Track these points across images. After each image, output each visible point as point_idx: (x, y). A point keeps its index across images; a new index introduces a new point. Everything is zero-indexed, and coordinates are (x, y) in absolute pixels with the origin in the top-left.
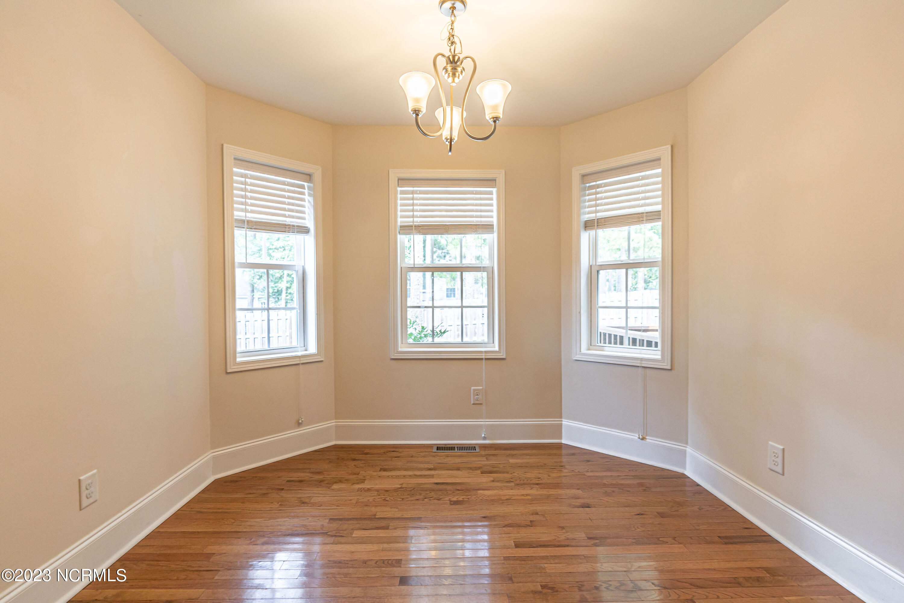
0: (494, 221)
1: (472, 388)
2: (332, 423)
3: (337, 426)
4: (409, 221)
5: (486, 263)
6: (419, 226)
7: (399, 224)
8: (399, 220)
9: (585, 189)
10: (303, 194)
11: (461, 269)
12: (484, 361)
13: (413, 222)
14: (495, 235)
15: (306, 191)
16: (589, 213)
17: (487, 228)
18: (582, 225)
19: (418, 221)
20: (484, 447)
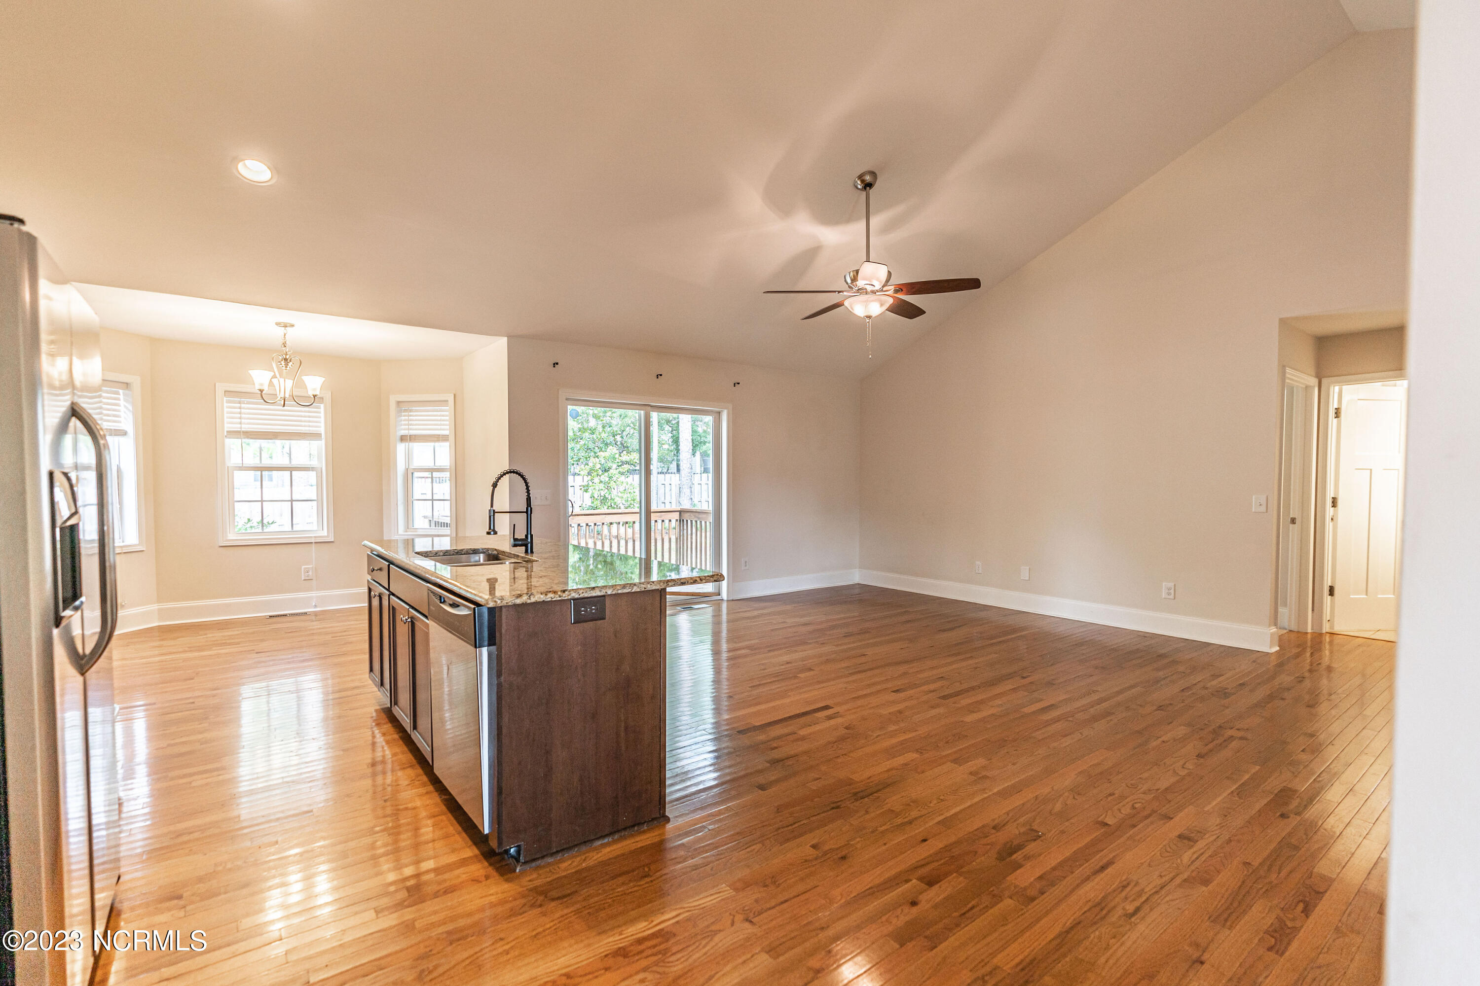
0: (322, 430)
1: (303, 567)
2: (155, 607)
3: (159, 610)
4: (236, 427)
5: (314, 463)
6: (247, 432)
7: (226, 430)
8: (226, 425)
9: (400, 411)
10: (119, 399)
11: (291, 469)
12: (313, 545)
13: (241, 428)
14: (323, 442)
15: (121, 397)
16: (404, 430)
17: (316, 436)
18: (398, 438)
19: (245, 427)
20: (316, 614)
